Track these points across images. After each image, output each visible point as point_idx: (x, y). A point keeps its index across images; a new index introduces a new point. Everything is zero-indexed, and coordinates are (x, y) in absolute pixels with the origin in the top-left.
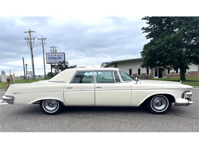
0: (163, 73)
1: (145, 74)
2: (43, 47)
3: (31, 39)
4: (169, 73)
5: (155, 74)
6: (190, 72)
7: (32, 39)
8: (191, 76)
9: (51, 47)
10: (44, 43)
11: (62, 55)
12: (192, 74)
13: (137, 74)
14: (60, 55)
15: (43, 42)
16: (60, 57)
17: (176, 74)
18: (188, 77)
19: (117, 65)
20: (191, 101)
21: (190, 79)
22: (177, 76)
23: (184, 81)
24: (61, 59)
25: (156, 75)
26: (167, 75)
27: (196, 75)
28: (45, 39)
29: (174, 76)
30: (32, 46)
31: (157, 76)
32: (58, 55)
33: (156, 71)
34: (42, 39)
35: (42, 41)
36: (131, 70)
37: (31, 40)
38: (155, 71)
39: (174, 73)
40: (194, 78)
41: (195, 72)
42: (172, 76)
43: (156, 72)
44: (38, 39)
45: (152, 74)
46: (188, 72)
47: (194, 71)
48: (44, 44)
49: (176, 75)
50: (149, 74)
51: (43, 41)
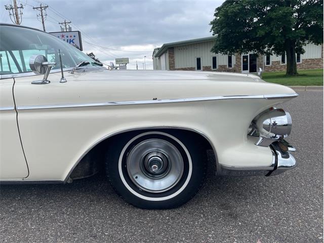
0: (257, 63)
1: (224, 66)
2: (43, 23)
3: (16, 8)
4: (268, 63)
5: (243, 65)
6: (306, 61)
7: (18, 8)
8: (308, 68)
9: (62, 23)
10: (44, 14)
11: (75, 36)
12: (311, 64)
13: (210, 67)
14: (71, 37)
15: (42, 13)
16: (72, 39)
17: (281, 64)
18: (303, 69)
19: (173, 52)
20: (286, 155)
21: (305, 73)
22: (283, 69)
23: (294, 76)
24: (73, 42)
25: (245, 68)
26: (265, 67)
27: (317, 64)
28: (46, 7)
29: (278, 69)
30: (20, 20)
31: (247, 70)
32: (67, 37)
33: (245, 60)
34: (41, 8)
35: (41, 11)
36: (199, 60)
37: (16, 10)
38: (243, 61)
39: (278, 62)
40: (314, 70)
41: (316, 59)
42: (275, 68)
43: (245, 63)
44: (34, 8)
45: (238, 65)
46: (303, 60)
47: (314, 58)
48: (44, 17)
49: (282, 66)
50: (233, 66)
51: (43, 11)
